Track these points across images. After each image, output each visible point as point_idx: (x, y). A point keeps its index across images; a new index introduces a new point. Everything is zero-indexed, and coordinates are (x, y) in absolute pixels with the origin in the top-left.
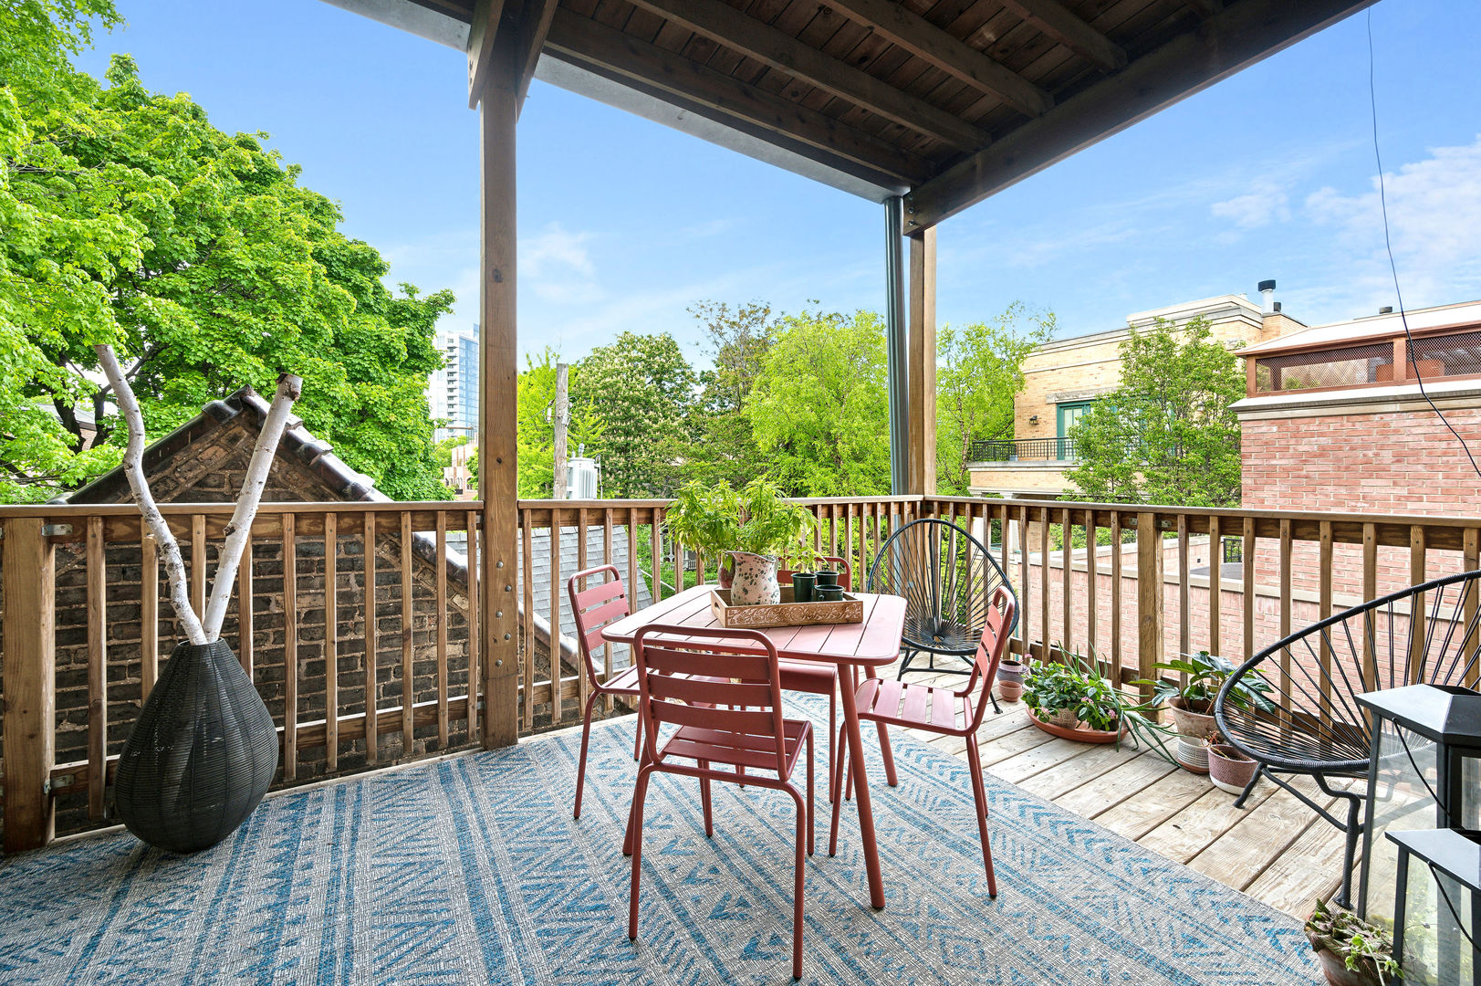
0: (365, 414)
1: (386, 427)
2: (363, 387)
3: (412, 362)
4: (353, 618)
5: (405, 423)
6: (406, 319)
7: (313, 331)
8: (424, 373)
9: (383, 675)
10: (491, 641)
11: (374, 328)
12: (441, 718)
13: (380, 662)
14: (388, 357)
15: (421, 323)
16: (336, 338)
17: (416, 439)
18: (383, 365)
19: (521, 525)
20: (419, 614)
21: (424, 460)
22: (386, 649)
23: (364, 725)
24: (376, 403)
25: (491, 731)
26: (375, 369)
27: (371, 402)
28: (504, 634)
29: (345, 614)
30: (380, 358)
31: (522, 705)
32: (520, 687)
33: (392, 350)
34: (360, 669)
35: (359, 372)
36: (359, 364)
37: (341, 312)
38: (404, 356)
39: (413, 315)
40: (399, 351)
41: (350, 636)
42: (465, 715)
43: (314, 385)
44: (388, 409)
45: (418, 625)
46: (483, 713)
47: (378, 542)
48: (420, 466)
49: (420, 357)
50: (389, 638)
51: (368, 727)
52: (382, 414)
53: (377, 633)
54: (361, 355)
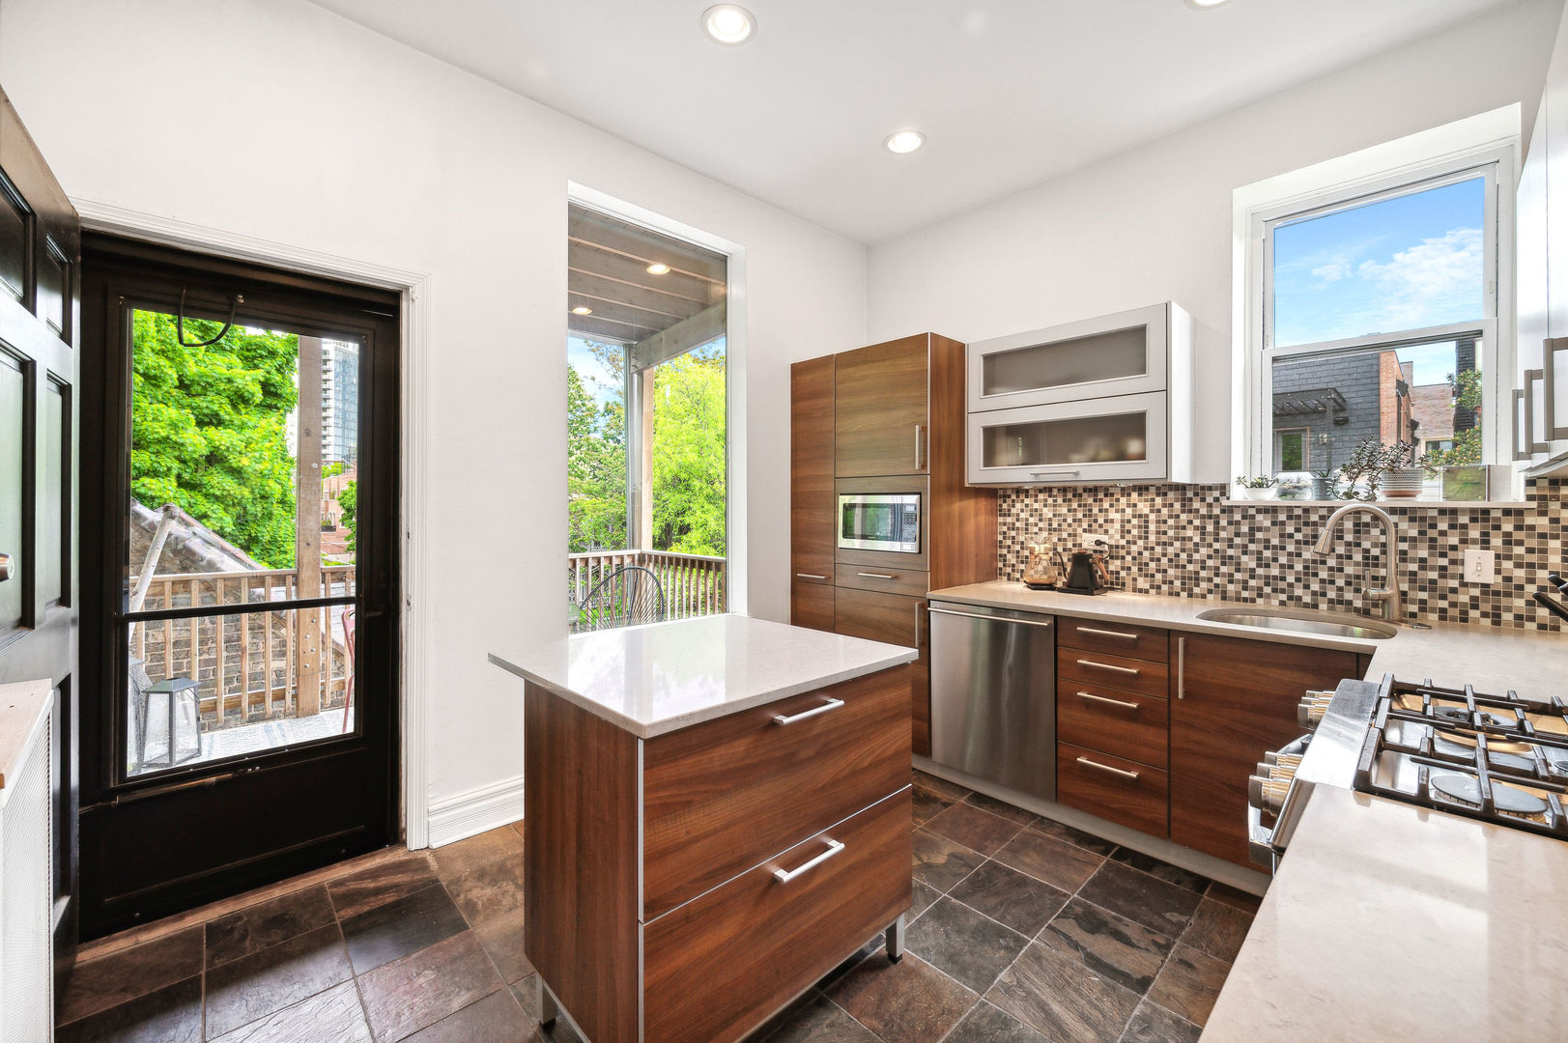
0: (214, 458)
1: (236, 473)
2: (211, 432)
3: (269, 401)
4: (207, 644)
5: (259, 467)
6: (261, 356)
7: (155, 377)
8: (282, 411)
9: (228, 681)
10: (301, 652)
11: (224, 371)
12: (267, 699)
13: (227, 672)
14: (239, 399)
15: (279, 360)
16: (180, 379)
17: (271, 483)
18: (234, 406)
19: (323, 582)
20: (255, 641)
21: (282, 502)
22: (230, 664)
23: (215, 703)
24: (228, 448)
25: (301, 706)
26: (226, 411)
27: (223, 448)
28: (311, 648)
29: (202, 642)
30: (231, 401)
31: (323, 693)
32: (321, 681)
33: (246, 394)
34: (212, 677)
35: (206, 415)
36: (207, 407)
37: (186, 356)
38: (259, 397)
39: (269, 352)
40: (253, 395)
41: (205, 656)
42: (283, 698)
43: (158, 433)
44: (240, 453)
45: (254, 648)
46: (295, 697)
47: (226, 595)
48: (277, 510)
49: (277, 395)
50: (233, 657)
51: (218, 704)
52: (234, 460)
53: (224, 654)
54: (209, 399)
